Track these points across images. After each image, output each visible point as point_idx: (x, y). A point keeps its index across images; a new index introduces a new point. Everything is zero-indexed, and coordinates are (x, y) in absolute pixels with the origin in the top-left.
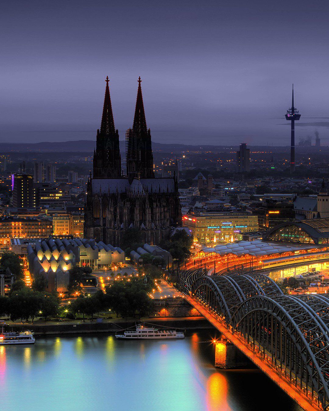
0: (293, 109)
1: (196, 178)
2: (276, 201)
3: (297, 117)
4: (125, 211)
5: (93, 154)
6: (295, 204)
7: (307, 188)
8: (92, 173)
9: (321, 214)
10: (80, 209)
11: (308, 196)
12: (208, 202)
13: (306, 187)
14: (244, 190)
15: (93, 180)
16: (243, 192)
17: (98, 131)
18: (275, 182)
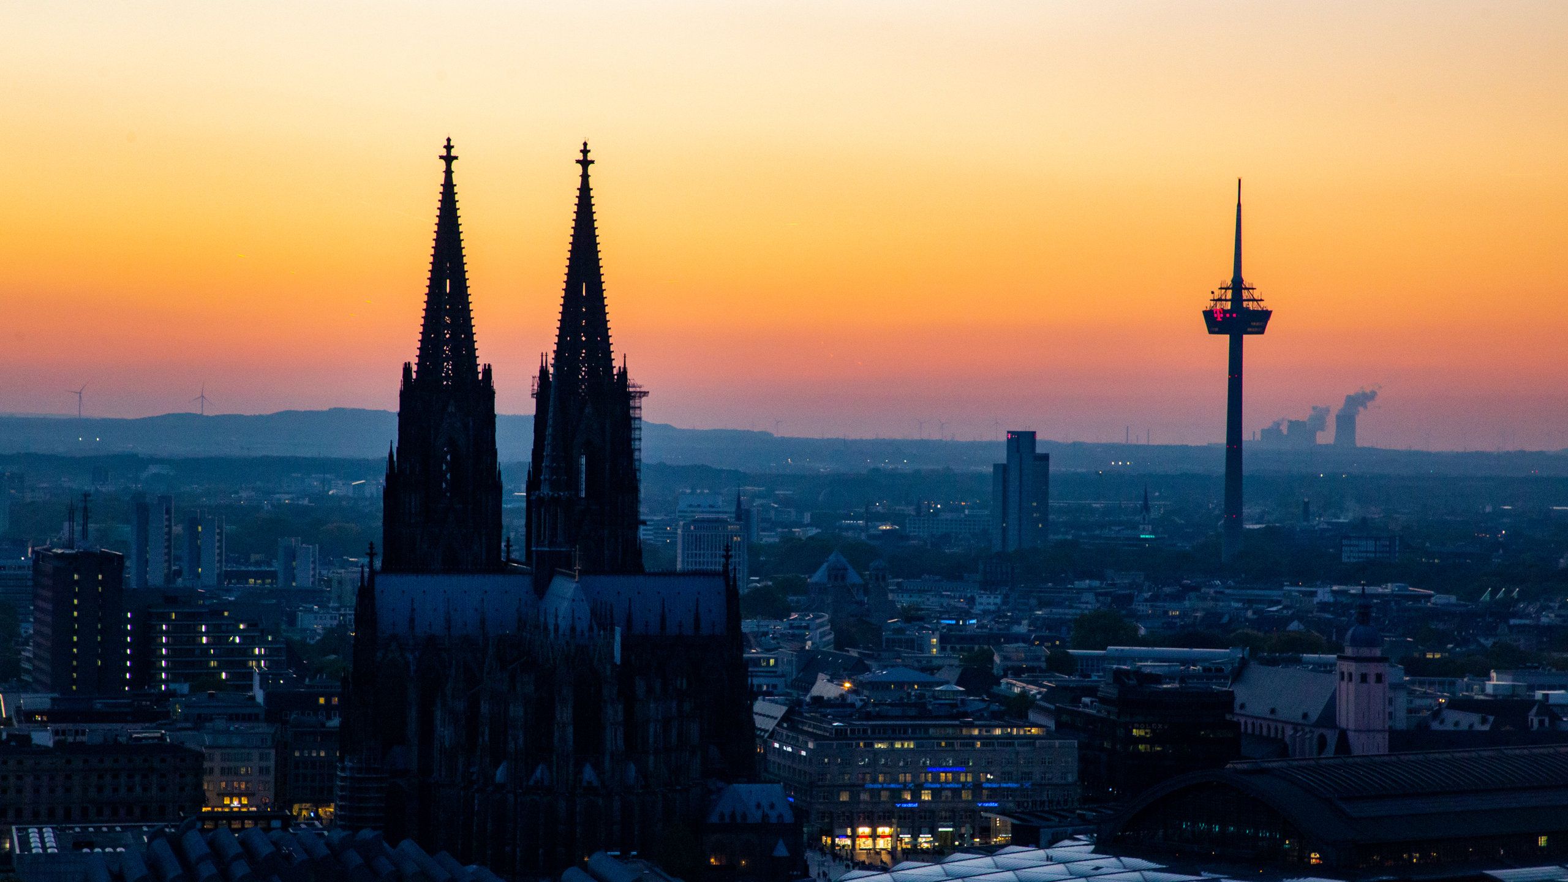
0: (1237, 284)
1: (819, 576)
2: (1157, 679)
3: (1259, 320)
4: (517, 711)
5: (385, 466)
6: (1241, 693)
7: (1294, 626)
8: (379, 549)
9: (1351, 734)
10: (322, 701)
11: (1299, 661)
12: (866, 677)
13: (1290, 619)
14: (1023, 628)
15: (378, 579)
16: (1017, 638)
17: (407, 368)
18: (1155, 598)
